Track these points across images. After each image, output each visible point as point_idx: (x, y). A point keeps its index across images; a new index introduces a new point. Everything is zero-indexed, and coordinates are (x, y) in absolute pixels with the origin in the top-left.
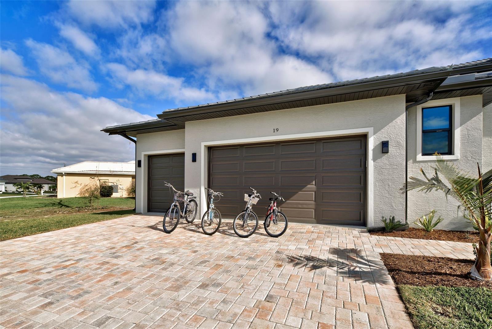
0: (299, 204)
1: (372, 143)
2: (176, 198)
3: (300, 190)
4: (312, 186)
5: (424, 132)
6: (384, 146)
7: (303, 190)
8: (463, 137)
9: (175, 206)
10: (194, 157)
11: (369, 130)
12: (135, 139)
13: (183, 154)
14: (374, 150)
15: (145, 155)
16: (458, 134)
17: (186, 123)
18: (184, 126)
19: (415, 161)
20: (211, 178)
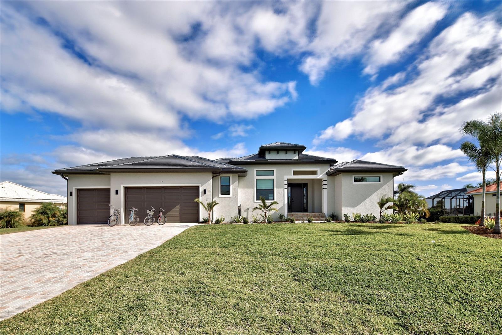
0: (173, 215)
1: (201, 190)
3: (173, 208)
4: (178, 207)
5: (221, 186)
6: (205, 191)
7: (175, 208)
8: (233, 188)
10: (117, 192)
11: (199, 185)
12: (67, 178)
13: (109, 190)
14: (201, 192)
15: (75, 189)
16: (231, 187)
17: (111, 173)
18: (110, 174)
19: (218, 197)
20: (126, 203)
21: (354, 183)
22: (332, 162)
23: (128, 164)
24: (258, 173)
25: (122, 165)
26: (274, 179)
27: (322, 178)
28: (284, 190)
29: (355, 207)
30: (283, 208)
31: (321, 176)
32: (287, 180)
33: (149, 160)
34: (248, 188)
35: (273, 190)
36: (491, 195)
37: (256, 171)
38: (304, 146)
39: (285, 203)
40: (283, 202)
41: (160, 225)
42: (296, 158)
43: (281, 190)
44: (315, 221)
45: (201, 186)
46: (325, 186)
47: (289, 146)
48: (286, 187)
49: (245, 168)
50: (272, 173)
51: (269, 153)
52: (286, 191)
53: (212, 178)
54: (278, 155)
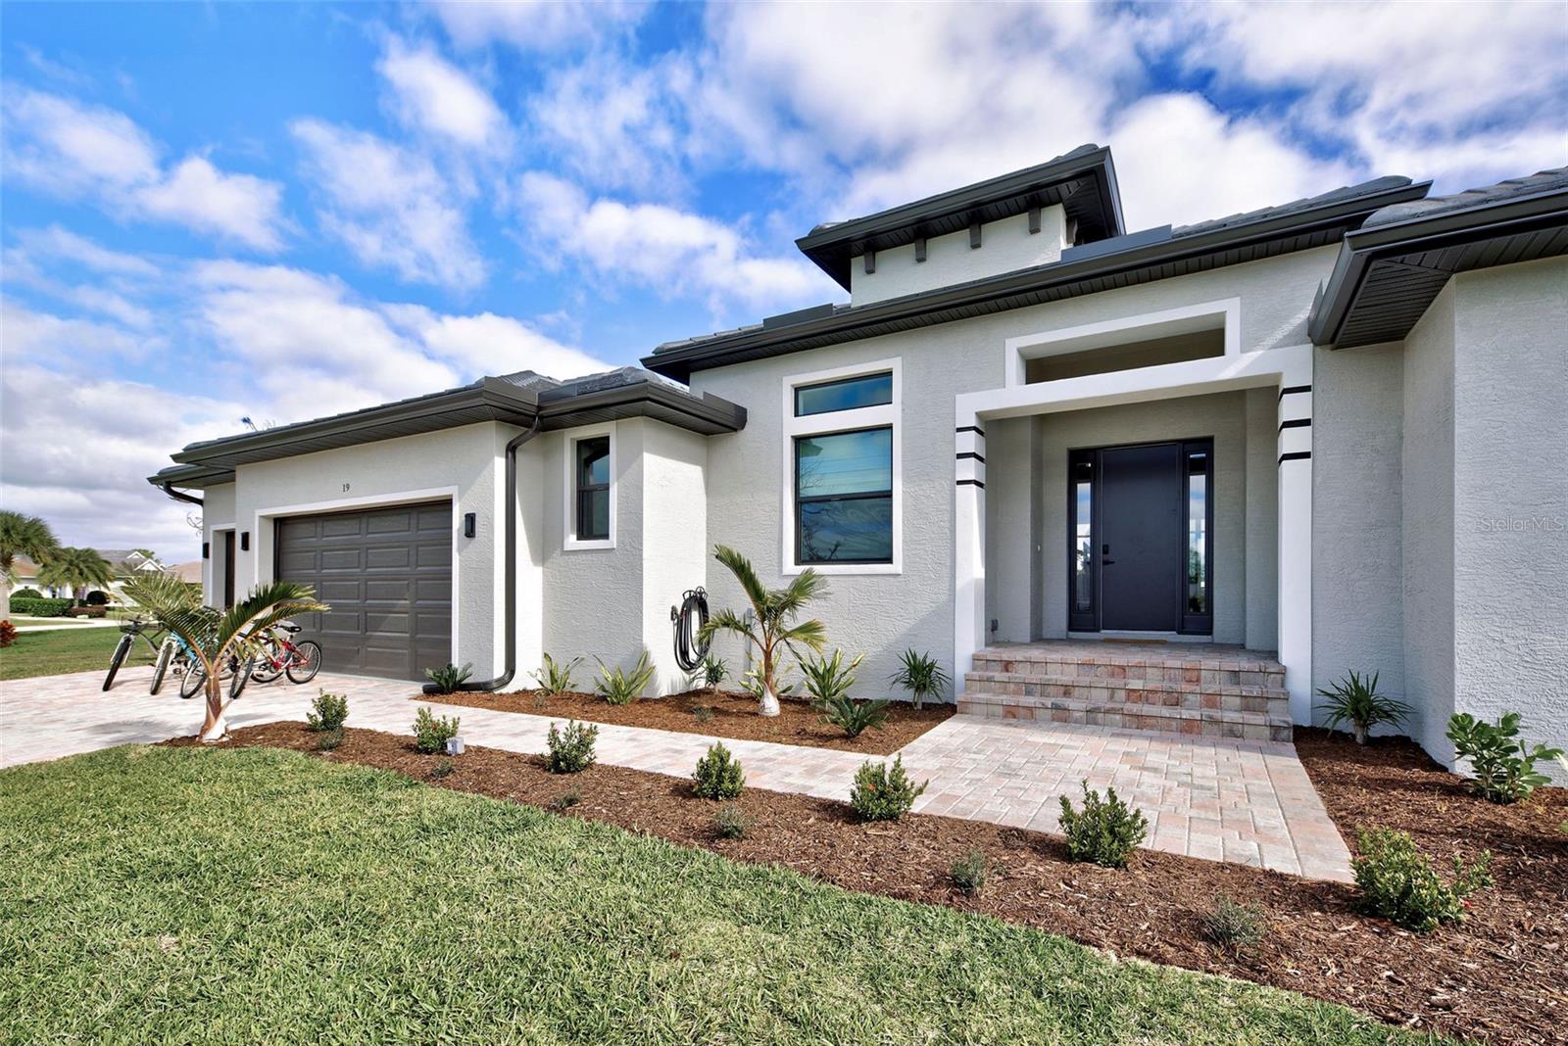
6: (473, 524)
7: (395, 609)
10: (245, 542)
11: (452, 491)
14: (459, 530)
17: (238, 468)
19: (564, 552)
24: (808, 399)
26: (890, 428)
28: (956, 496)
30: (946, 613)
31: (1255, 354)
32: (974, 424)
35: (886, 494)
37: (797, 388)
38: (1094, 147)
42: (1048, 250)
43: (936, 494)
45: (460, 498)
48: (970, 470)
51: (870, 272)
52: (970, 501)
53: (511, 450)
54: (922, 266)
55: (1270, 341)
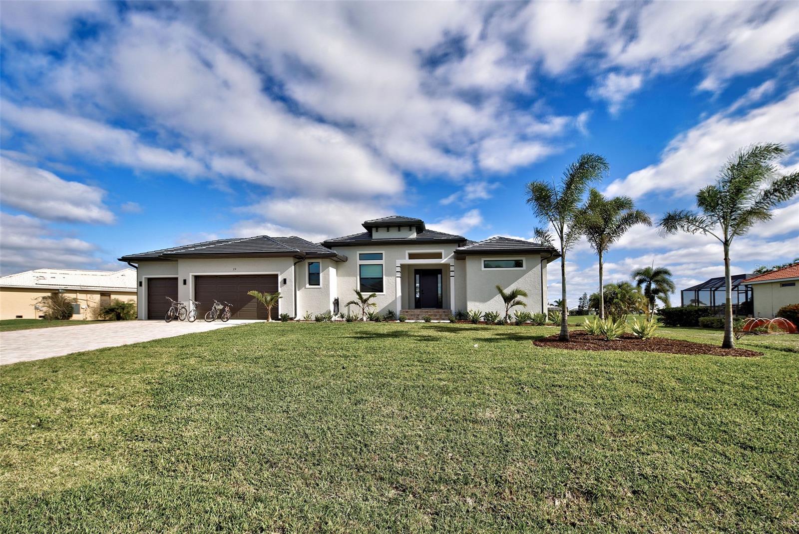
0: (251, 309)
1: (280, 279)
2: (172, 305)
5: (310, 274)
6: (285, 281)
8: (323, 277)
9: (172, 309)
10: (185, 282)
11: (279, 273)
13: (176, 279)
14: (281, 282)
15: (145, 278)
16: (321, 275)
17: (179, 260)
18: (177, 261)
19: (305, 288)
20: (197, 294)
21: (483, 269)
22: (461, 241)
23: (201, 248)
24: (362, 257)
25: (193, 249)
26: (382, 265)
27: (448, 262)
28: (396, 279)
29: (486, 302)
30: (394, 302)
31: (446, 259)
32: (399, 266)
33: (230, 243)
34: (349, 276)
35: (382, 278)
36: (779, 285)
37: (360, 254)
38: (421, 221)
39: (397, 296)
40: (395, 294)
41: (223, 321)
42: (414, 236)
43: (392, 279)
44: (434, 320)
45: (281, 275)
46: (452, 273)
47: (404, 220)
48: (399, 275)
49: (335, 252)
50: (379, 256)
51: (377, 231)
52: (399, 280)
53: (295, 264)
54: (388, 233)
55: (448, 257)
